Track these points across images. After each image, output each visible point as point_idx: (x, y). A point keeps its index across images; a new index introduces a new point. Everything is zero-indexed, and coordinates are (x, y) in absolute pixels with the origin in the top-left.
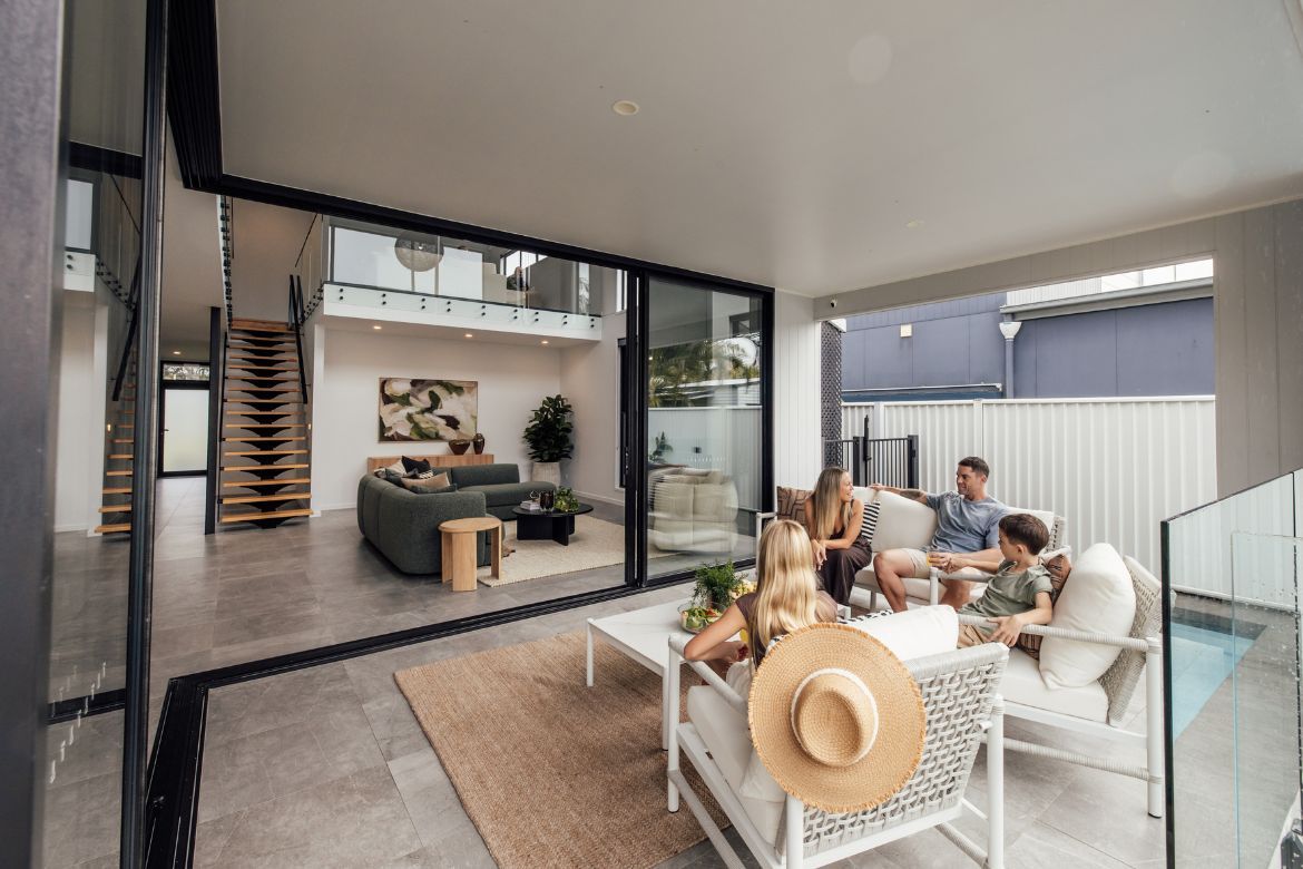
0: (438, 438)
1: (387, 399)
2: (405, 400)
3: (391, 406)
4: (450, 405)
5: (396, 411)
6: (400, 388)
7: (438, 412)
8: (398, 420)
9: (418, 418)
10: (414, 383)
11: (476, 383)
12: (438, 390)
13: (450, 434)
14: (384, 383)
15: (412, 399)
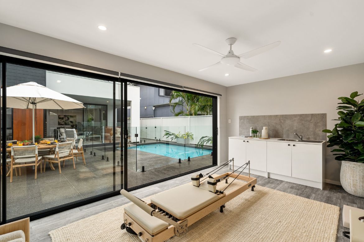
0: (69, 125)
1: (59, 118)
2: (63, 118)
3: (60, 119)
4: (71, 119)
5: (61, 120)
6: (62, 117)
7: (69, 120)
8: (61, 121)
9: (65, 121)
10: (64, 116)
11: (76, 116)
12: (69, 117)
13: (71, 124)
14: (59, 116)
15: (64, 118)
